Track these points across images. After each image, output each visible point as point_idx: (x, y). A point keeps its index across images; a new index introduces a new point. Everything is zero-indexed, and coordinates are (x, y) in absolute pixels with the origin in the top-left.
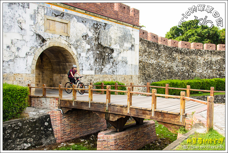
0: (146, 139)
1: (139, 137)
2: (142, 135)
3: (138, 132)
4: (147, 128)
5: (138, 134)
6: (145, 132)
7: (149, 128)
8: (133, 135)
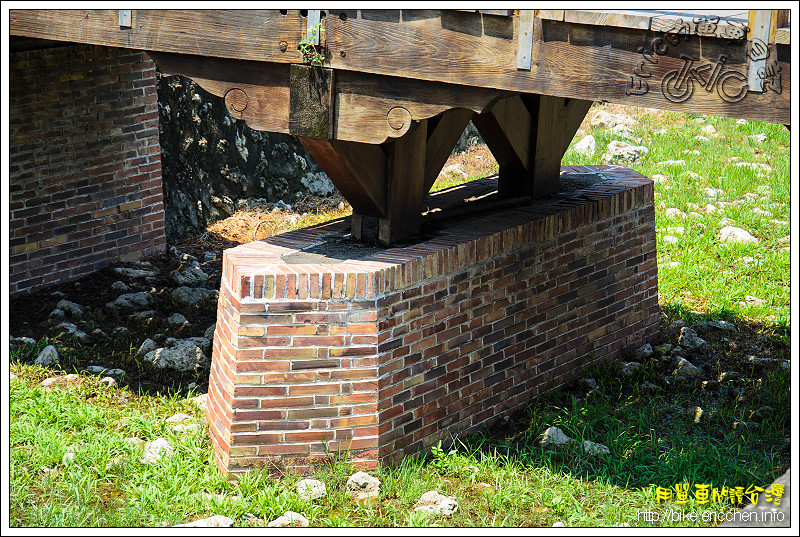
0: (592, 318)
1: (544, 295)
2: (564, 279)
3: (531, 253)
4: (600, 228)
5: (538, 270)
6: (582, 261)
7: (613, 228)
8: (498, 275)
